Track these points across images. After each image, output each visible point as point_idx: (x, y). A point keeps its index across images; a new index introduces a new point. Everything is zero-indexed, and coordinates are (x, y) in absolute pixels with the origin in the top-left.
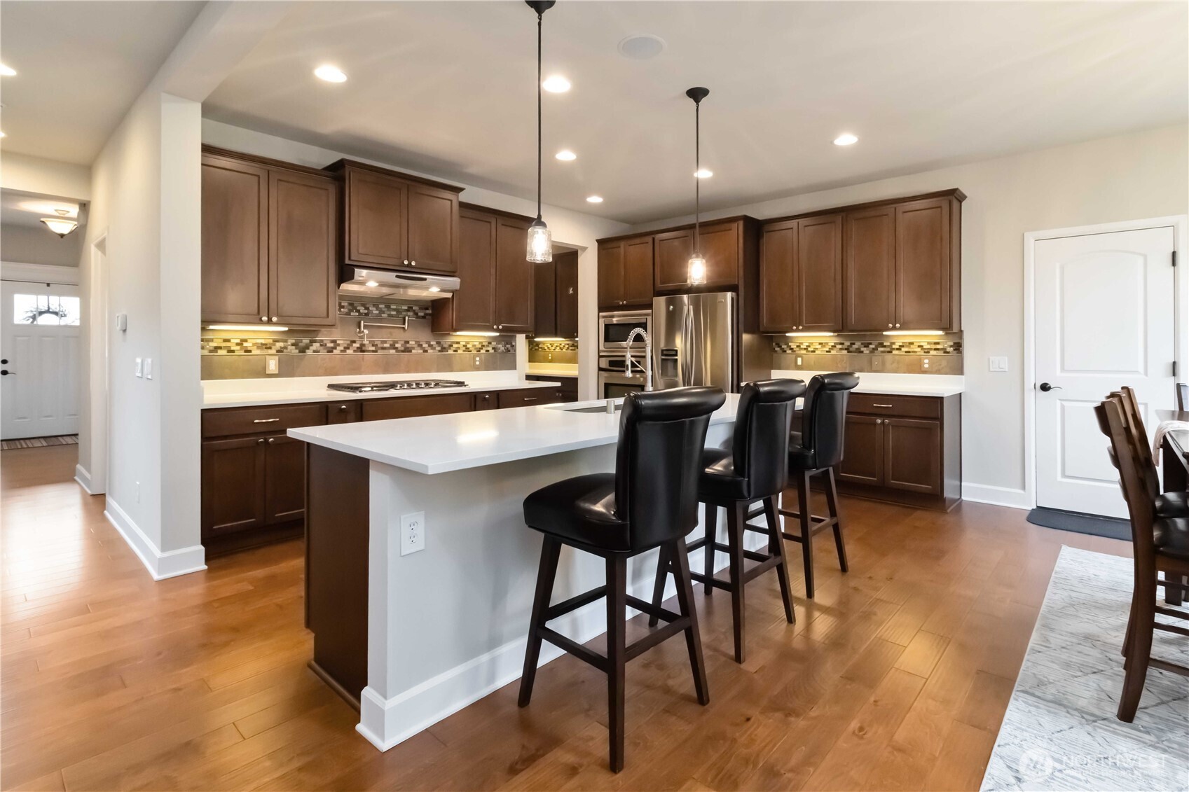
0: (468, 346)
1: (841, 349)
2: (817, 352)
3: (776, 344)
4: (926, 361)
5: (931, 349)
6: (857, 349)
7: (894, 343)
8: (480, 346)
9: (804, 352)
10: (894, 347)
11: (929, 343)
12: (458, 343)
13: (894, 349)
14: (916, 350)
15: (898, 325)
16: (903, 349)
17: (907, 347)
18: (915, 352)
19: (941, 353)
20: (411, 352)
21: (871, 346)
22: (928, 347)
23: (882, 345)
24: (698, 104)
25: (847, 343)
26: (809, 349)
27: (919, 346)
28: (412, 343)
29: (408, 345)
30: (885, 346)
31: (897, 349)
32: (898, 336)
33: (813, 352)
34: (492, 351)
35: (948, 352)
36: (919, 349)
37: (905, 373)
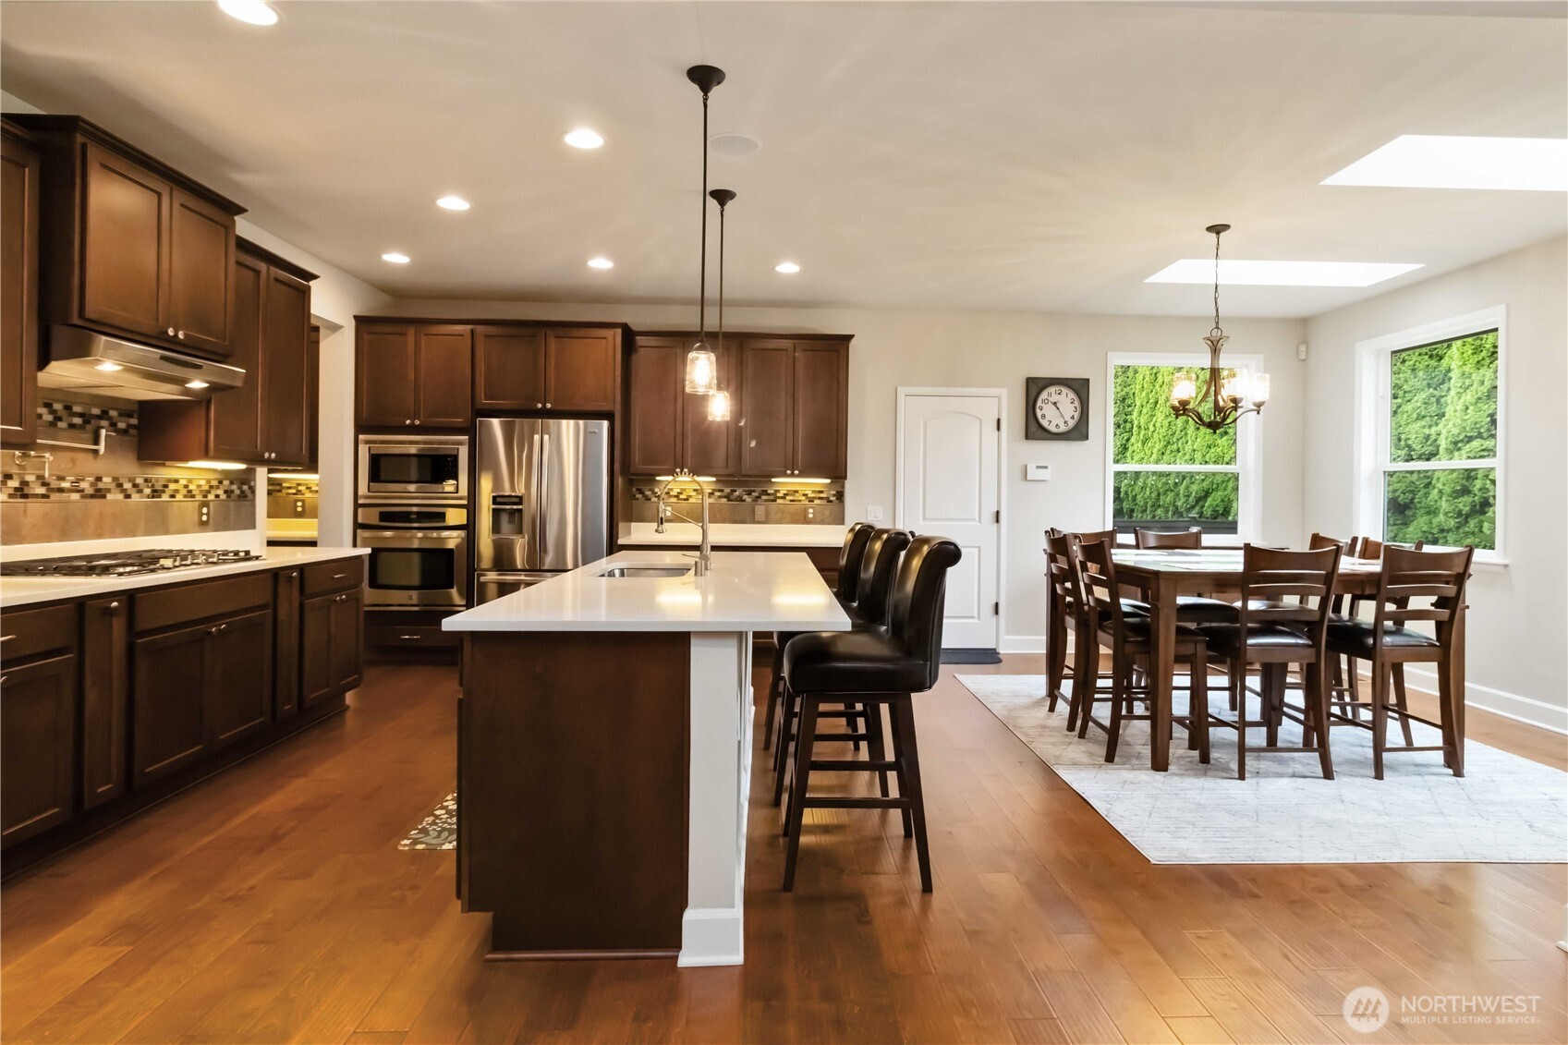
0: (192, 487)
1: (720, 497)
2: (691, 500)
3: (637, 490)
4: (811, 511)
5: (815, 498)
6: (739, 497)
7: (778, 491)
8: (207, 488)
9: (675, 500)
10: (778, 495)
11: (813, 492)
12: (176, 481)
13: (778, 497)
14: (800, 498)
15: (796, 472)
16: (788, 498)
17: (792, 495)
18: (800, 501)
19: (824, 502)
20: (104, 497)
21: (753, 494)
22: (813, 495)
23: (765, 493)
24: (722, 207)
25: (727, 490)
26: (681, 497)
27: (804, 495)
28: (107, 480)
29: (100, 485)
30: (769, 494)
31: (782, 498)
32: (784, 483)
33: (685, 500)
34: (223, 496)
35: (831, 501)
36: (803, 498)
37: (789, 523)
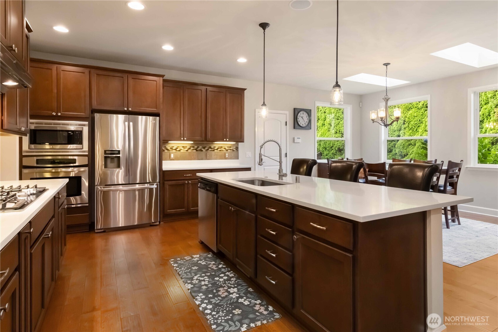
1: (193, 149)
2: (181, 151)
4: (227, 154)
5: (228, 149)
6: (200, 149)
7: (215, 147)
9: (175, 151)
10: (215, 148)
11: (228, 147)
13: (215, 149)
14: (223, 150)
15: (227, 140)
16: (219, 149)
17: (220, 148)
18: (223, 151)
19: (232, 151)
21: (206, 148)
22: (228, 148)
23: (210, 147)
24: (264, 31)
25: (196, 147)
26: (177, 150)
27: (224, 148)
30: (212, 148)
31: (216, 149)
32: (218, 144)
33: (179, 151)
35: (234, 151)
36: (224, 149)
37: (219, 159)
